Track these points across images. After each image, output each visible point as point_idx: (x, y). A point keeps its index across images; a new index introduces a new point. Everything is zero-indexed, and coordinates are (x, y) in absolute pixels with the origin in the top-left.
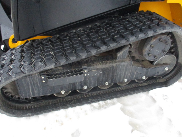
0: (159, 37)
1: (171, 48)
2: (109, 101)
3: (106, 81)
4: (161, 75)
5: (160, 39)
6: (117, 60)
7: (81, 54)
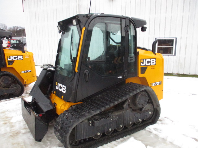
0: (141, 93)
1: (148, 100)
2: (125, 137)
3: (121, 124)
4: (148, 119)
5: (142, 94)
6: (124, 110)
7: (111, 104)
